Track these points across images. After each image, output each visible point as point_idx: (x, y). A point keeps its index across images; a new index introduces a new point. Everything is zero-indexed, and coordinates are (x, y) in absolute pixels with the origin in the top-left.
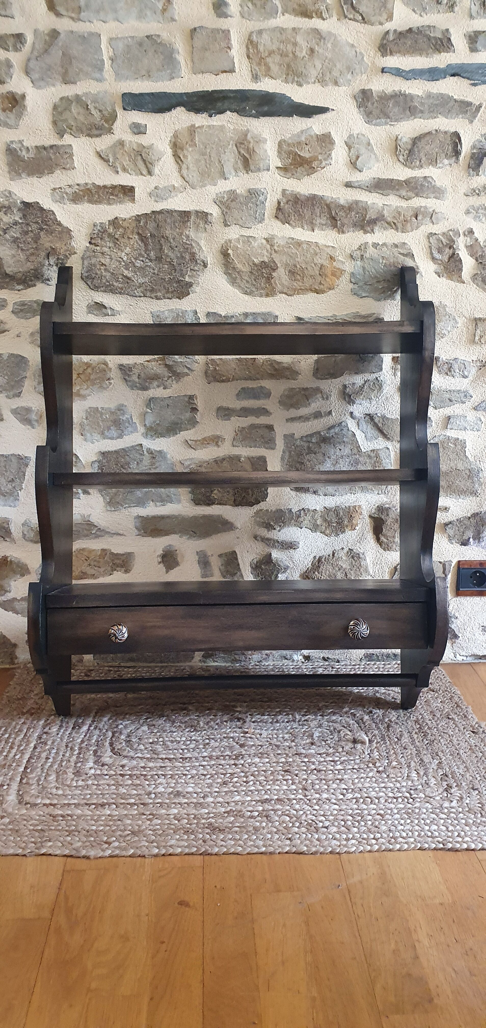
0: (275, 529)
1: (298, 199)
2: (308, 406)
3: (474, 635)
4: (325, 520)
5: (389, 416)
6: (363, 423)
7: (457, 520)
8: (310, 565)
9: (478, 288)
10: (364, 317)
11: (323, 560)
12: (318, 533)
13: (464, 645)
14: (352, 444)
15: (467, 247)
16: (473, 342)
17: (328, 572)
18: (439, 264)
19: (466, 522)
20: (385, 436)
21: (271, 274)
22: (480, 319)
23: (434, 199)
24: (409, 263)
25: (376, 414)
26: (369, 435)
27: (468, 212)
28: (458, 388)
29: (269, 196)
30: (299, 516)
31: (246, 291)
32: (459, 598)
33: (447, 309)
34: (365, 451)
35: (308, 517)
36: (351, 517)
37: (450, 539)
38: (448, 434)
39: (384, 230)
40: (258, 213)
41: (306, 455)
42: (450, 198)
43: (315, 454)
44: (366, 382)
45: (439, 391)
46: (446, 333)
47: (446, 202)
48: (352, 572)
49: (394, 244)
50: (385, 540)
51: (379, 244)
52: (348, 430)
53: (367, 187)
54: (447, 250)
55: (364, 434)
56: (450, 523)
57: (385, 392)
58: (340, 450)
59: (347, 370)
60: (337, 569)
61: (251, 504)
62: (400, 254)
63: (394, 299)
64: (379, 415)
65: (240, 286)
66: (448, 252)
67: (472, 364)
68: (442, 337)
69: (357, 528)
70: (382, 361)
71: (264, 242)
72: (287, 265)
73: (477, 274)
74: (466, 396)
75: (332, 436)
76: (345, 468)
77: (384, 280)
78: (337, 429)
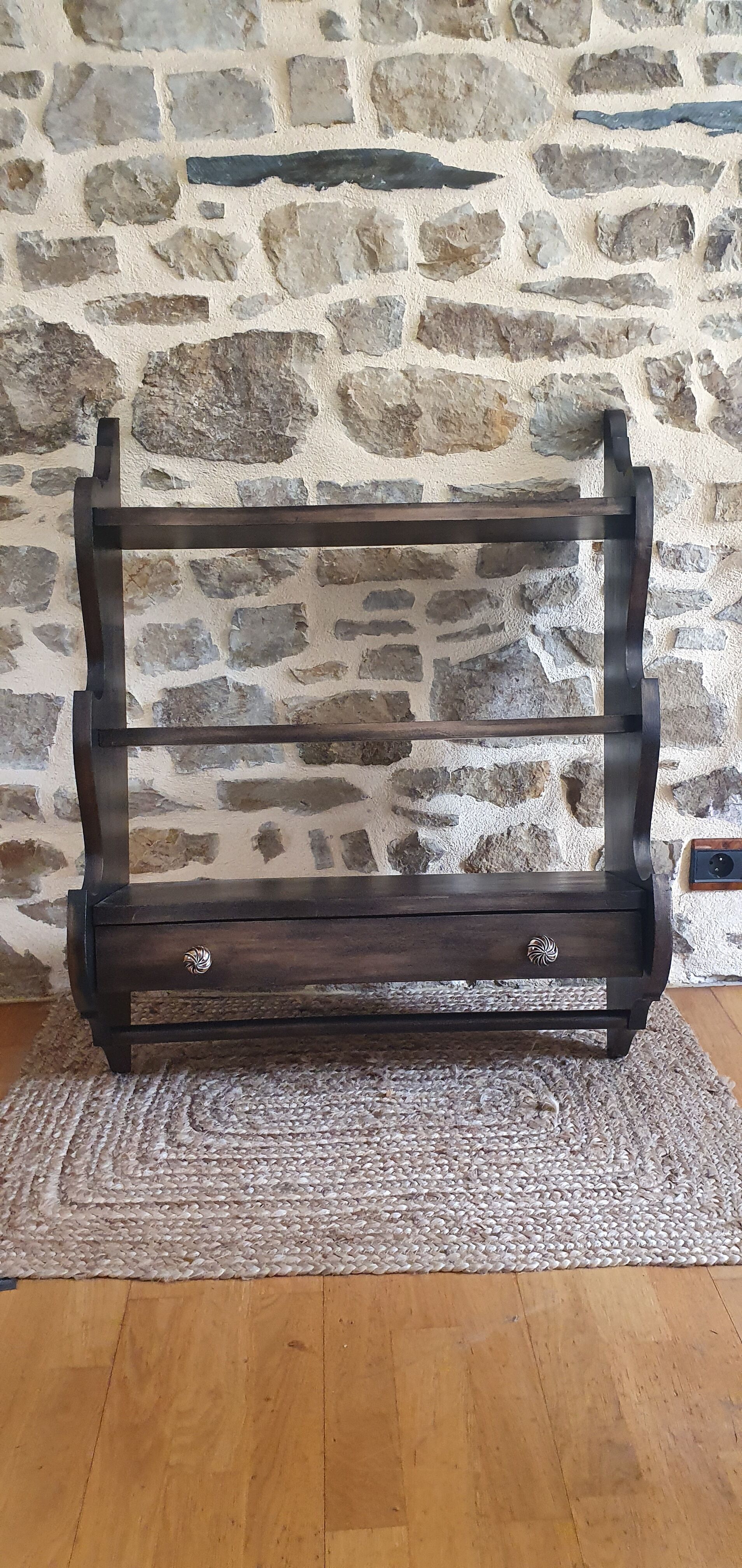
0: (422, 797)
1: (451, 311)
2: (469, 616)
3: (716, 947)
4: (496, 784)
5: (588, 630)
6: (550, 641)
7: (691, 780)
8: (474, 848)
9: (719, 438)
10: (550, 485)
11: (494, 841)
12: (487, 803)
13: (702, 961)
14: (535, 671)
15: (702, 378)
16: (712, 519)
17: (500, 858)
18: (662, 404)
19: (704, 783)
20: (583, 660)
21: (411, 424)
22: (722, 485)
23: (654, 307)
24: (617, 404)
25: (570, 627)
26: (560, 658)
27: (704, 326)
28: (691, 588)
29: (407, 307)
30: (458, 779)
31: (376, 449)
32: (693, 894)
33: (674, 471)
34: (553, 681)
35: (472, 779)
36: (534, 779)
37: (680, 808)
38: (676, 655)
39: (579, 354)
40: (391, 334)
41: (467, 689)
42: (678, 305)
43: (480, 686)
44: (554, 580)
45: (663, 592)
46: (673, 505)
47: (672, 311)
48: (536, 858)
49: (594, 375)
50: (585, 812)
51: (571, 376)
52: (529, 651)
53: (554, 291)
54: (673, 383)
55: (552, 657)
56: (680, 785)
57: (582, 594)
58: (517, 681)
59: (526, 563)
60: (514, 854)
61: (388, 762)
62: (604, 390)
63: (595, 457)
64: (574, 628)
65: (366, 442)
66: (675, 386)
67: (711, 551)
68: (667, 513)
69: (543, 794)
70: (578, 550)
71: (401, 375)
72: (435, 409)
73: (718, 418)
74: (702, 598)
75: (506, 661)
76: (524, 708)
77: (579, 430)
78: (512, 651)
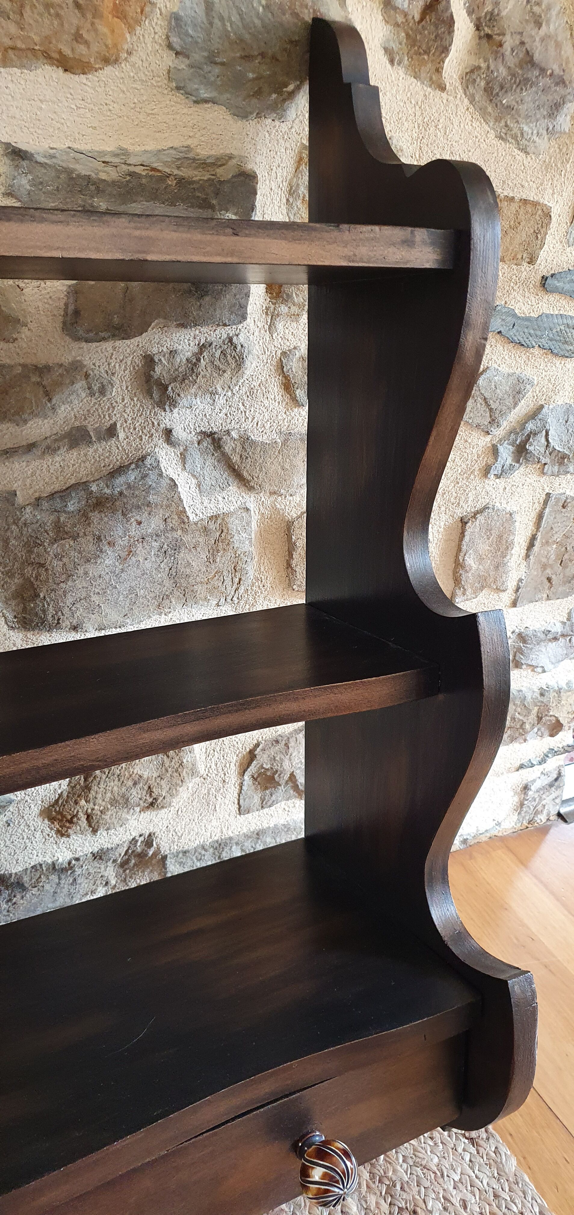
2: (50, 413)
5: (255, 436)
6: (194, 455)
9: (471, 108)
10: (204, 164)
14: (168, 506)
18: (397, 25)
20: (246, 484)
25: (228, 432)
26: (207, 481)
34: (195, 520)
41: (52, 543)
43: (75, 538)
44: (202, 348)
52: (161, 475)
55: (194, 481)
59: (158, 316)
60: (130, 783)
64: (232, 433)
70: (246, 299)
73: (479, 68)
75: (121, 493)
76: (148, 565)
77: (263, 55)
78: (132, 476)
